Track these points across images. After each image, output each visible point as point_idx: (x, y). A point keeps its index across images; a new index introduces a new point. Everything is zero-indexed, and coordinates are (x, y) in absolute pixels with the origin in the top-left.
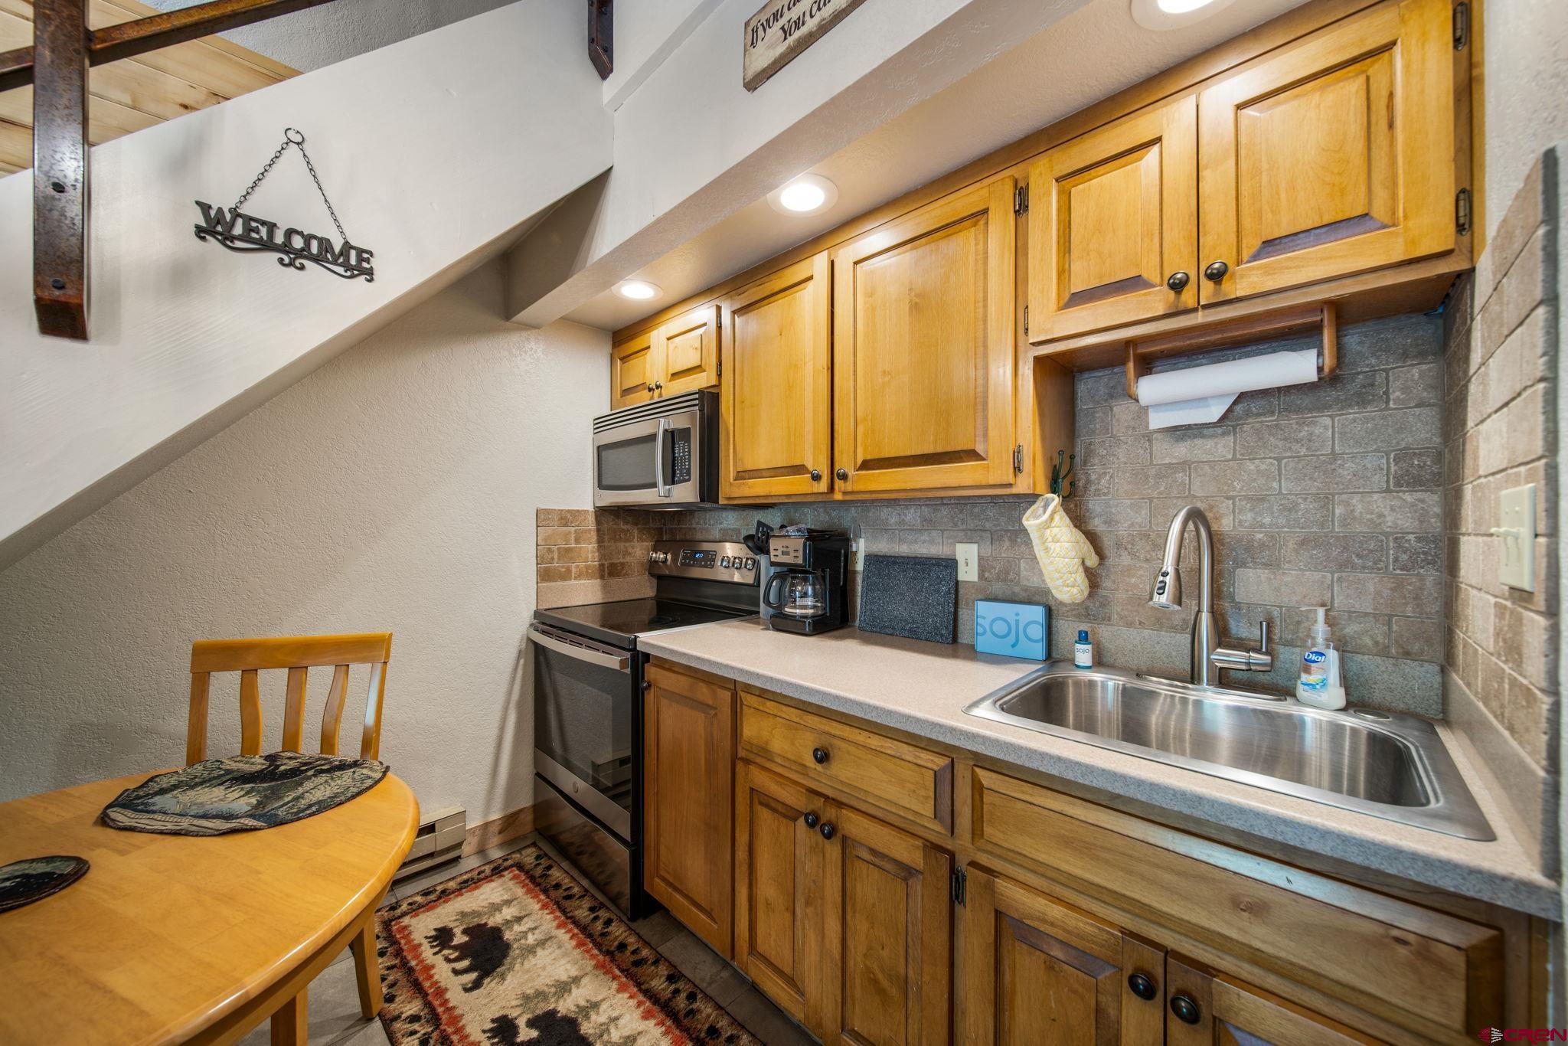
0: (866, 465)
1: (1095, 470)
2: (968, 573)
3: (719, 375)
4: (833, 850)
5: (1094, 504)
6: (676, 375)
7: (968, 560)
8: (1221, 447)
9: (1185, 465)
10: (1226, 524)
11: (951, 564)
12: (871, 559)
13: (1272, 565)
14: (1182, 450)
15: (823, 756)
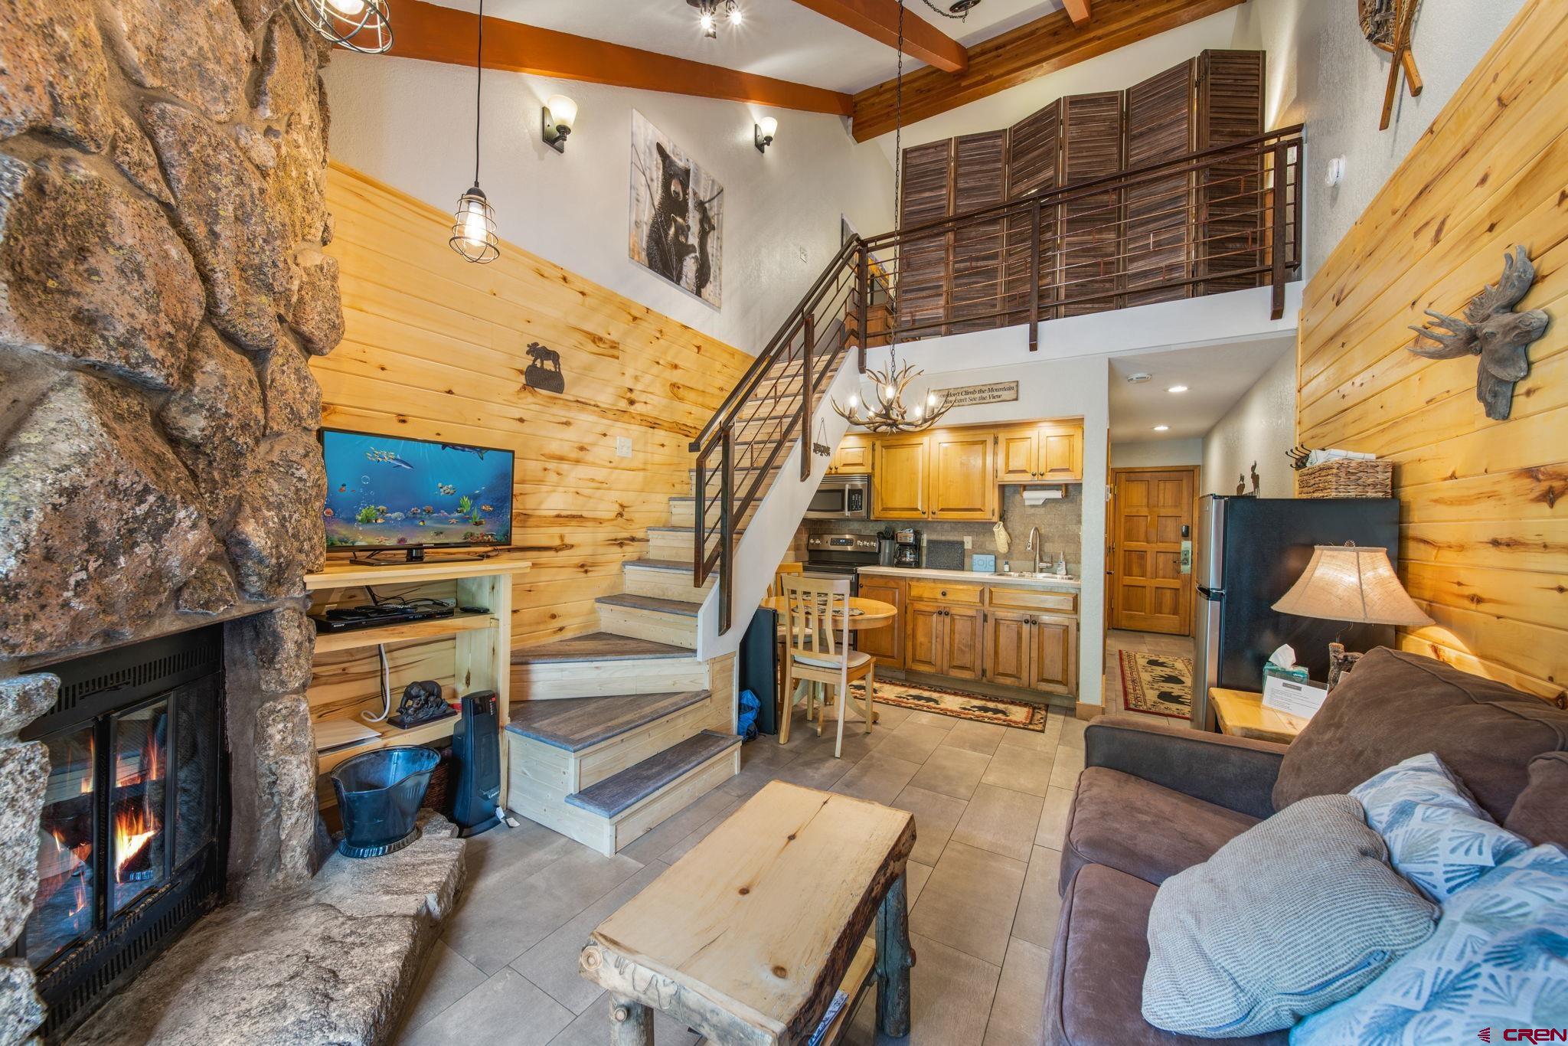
0: (942, 510)
1: (1009, 515)
2: (968, 546)
3: (873, 469)
4: (948, 620)
5: (1009, 525)
6: (845, 465)
7: (968, 542)
8: (1042, 511)
9: (1033, 514)
10: (1043, 531)
11: (962, 543)
12: (929, 542)
13: (1053, 542)
14: (1032, 511)
15: (944, 594)
